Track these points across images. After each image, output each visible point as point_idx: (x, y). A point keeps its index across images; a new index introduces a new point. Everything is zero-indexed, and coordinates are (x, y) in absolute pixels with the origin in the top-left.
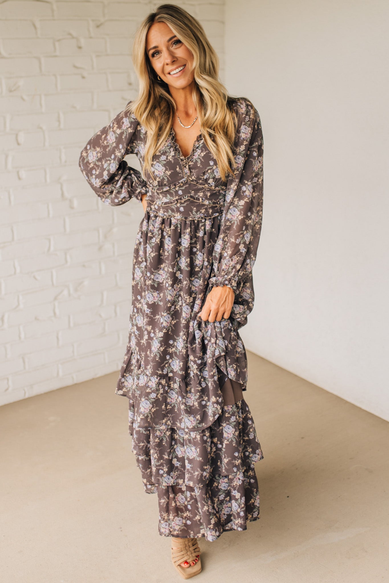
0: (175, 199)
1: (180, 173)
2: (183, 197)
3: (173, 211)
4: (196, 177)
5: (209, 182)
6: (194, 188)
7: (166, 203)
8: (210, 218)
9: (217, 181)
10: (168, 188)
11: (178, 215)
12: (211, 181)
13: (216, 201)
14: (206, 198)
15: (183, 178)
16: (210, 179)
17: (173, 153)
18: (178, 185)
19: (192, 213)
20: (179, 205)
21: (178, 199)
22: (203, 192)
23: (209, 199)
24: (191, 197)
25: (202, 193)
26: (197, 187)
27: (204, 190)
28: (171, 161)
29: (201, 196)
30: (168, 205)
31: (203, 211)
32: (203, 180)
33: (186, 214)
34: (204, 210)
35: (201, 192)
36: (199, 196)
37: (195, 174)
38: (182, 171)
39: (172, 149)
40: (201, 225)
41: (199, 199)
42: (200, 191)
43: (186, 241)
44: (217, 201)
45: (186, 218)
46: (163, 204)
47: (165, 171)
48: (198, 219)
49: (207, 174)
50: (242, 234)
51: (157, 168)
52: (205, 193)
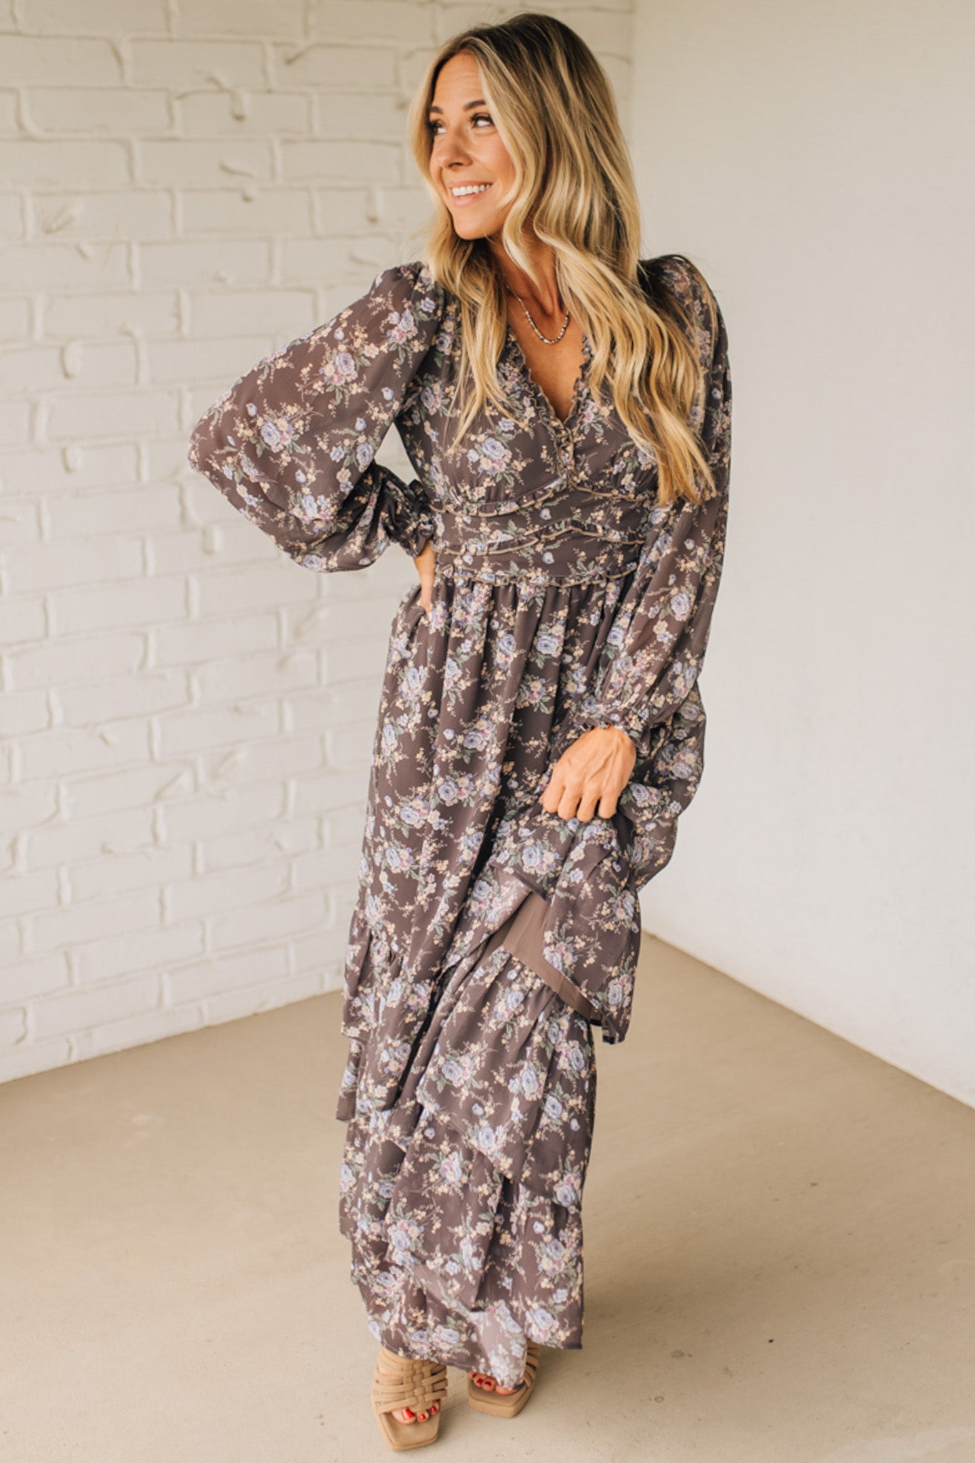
0: (531, 531)
1: (549, 466)
2: (554, 527)
3: (523, 564)
4: (590, 472)
5: (623, 482)
6: (584, 501)
7: (502, 546)
8: (619, 576)
9: (644, 476)
10: (515, 507)
11: (539, 574)
12: (627, 480)
13: (634, 532)
14: (614, 526)
15: (556, 477)
16: (627, 476)
17: (530, 413)
18: (541, 496)
19: (575, 566)
20: (540, 548)
21: (541, 532)
22: (605, 509)
23: (619, 528)
24: (575, 523)
25: (602, 513)
26: (590, 498)
27: (607, 503)
28: (527, 434)
29: (599, 518)
30: (510, 549)
31: (603, 559)
32: (609, 479)
33: (559, 570)
34: (605, 556)
35: (600, 509)
36: (593, 520)
37: (586, 464)
38: (555, 460)
39: (526, 401)
40: (596, 595)
41: (595, 527)
42: (597, 508)
43: (555, 640)
44: (638, 530)
45: (561, 581)
46: (495, 547)
47: (512, 460)
48: (590, 580)
49: (622, 463)
50: (664, 594)
51: (488, 453)
52: (610, 510)
